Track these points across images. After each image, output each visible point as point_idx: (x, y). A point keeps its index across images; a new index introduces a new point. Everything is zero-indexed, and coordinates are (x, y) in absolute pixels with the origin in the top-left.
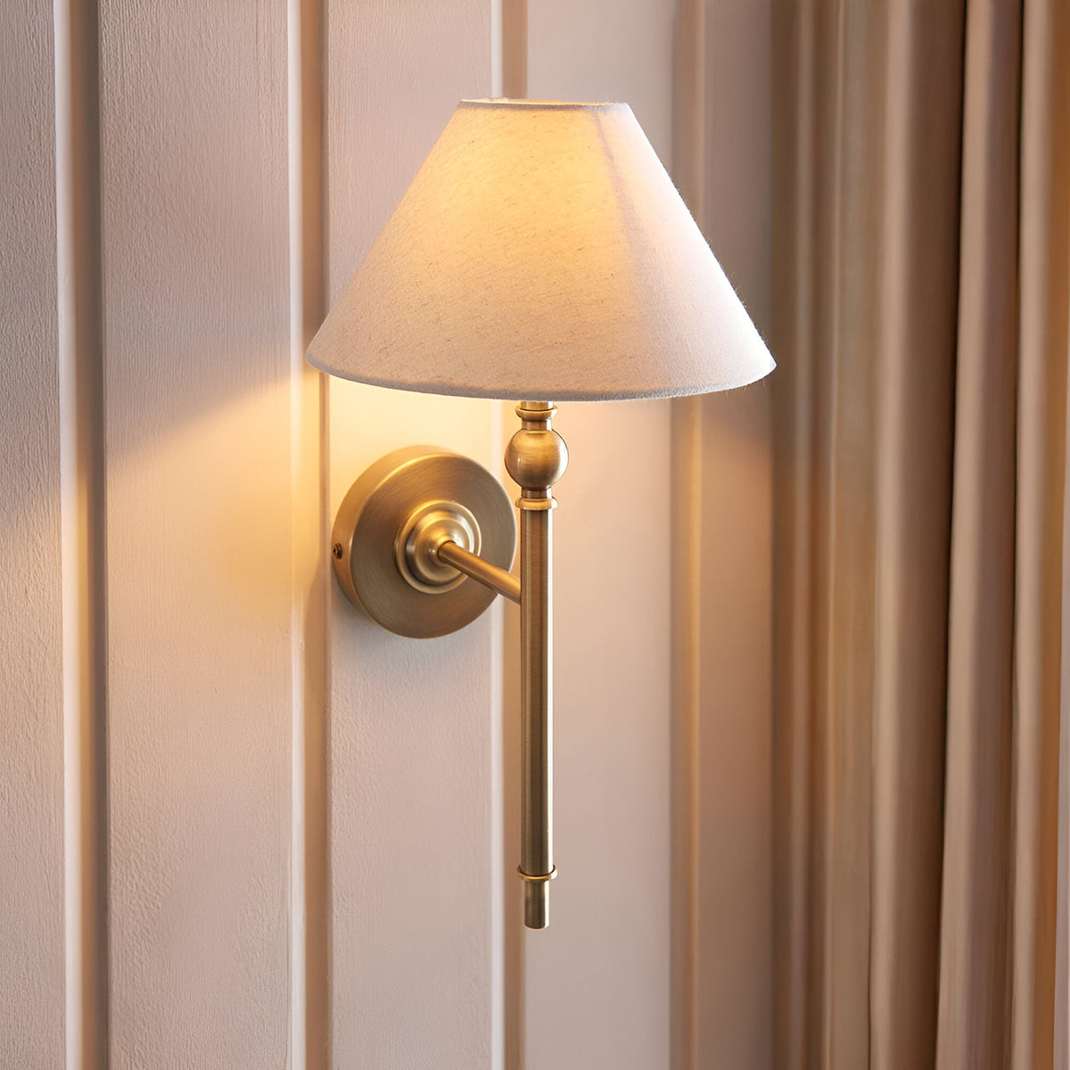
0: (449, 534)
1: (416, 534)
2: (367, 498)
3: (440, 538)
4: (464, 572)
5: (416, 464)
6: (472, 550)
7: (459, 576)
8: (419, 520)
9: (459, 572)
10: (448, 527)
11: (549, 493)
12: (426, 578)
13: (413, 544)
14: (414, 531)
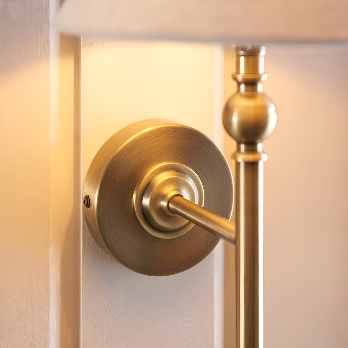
0: (178, 190)
1: (151, 189)
2: (111, 158)
3: (170, 192)
4: (191, 221)
5: (151, 132)
6: (197, 202)
7: (188, 224)
8: (152, 178)
9: (188, 221)
10: (177, 183)
11: (260, 147)
12: (159, 226)
13: (148, 196)
14: (148, 187)
